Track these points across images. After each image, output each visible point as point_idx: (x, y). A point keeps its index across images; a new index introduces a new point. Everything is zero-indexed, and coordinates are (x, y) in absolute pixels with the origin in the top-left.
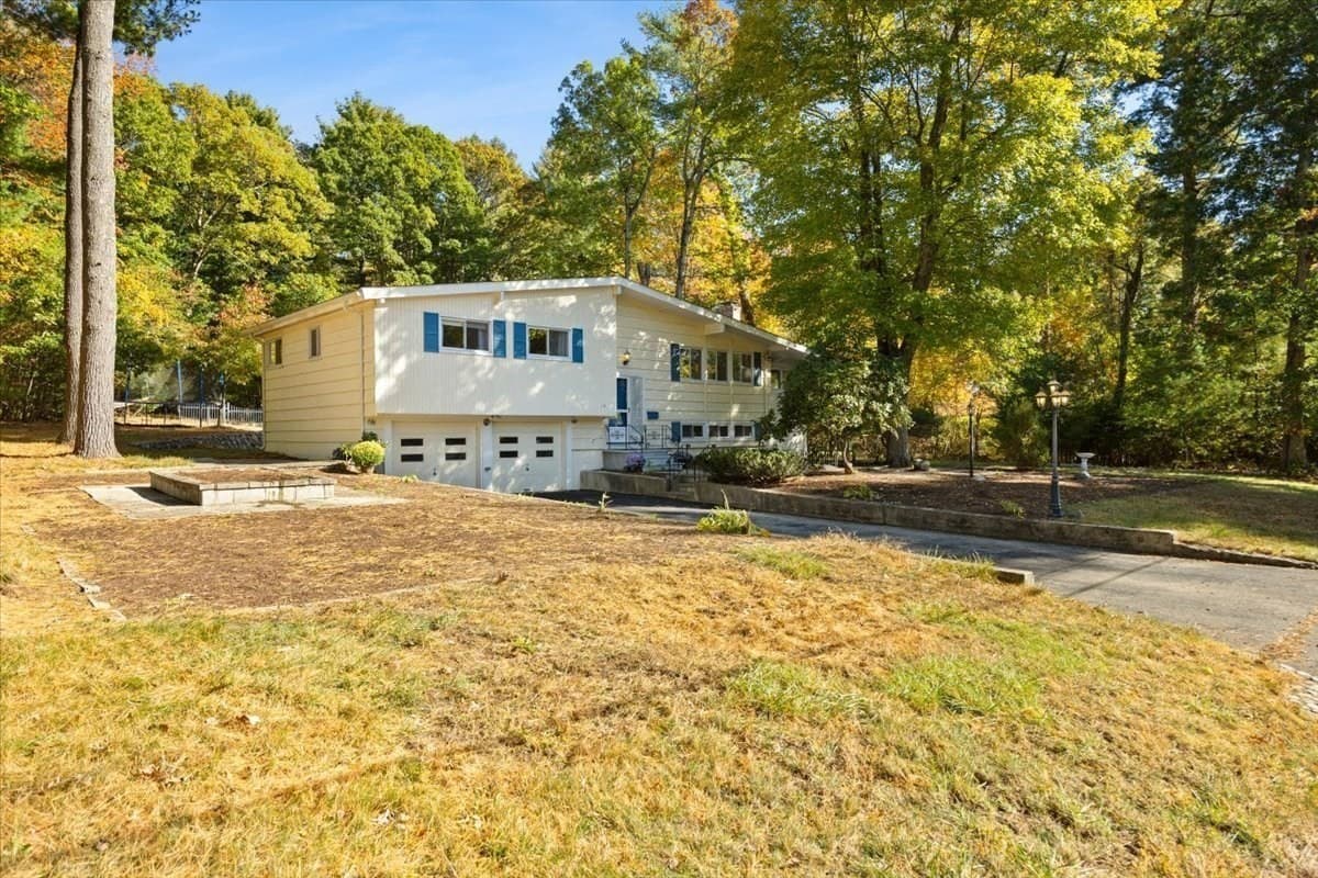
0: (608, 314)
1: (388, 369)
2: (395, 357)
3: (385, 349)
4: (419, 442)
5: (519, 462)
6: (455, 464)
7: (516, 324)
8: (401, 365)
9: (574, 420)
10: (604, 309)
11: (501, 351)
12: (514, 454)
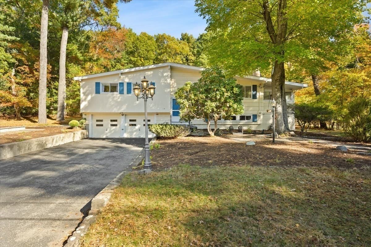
0: (167, 76)
1: (85, 99)
2: (87, 95)
3: (84, 93)
4: (102, 121)
5: (137, 127)
6: (114, 127)
7: (128, 83)
8: (89, 98)
9: (157, 114)
10: (165, 74)
11: (121, 92)
12: (135, 125)
